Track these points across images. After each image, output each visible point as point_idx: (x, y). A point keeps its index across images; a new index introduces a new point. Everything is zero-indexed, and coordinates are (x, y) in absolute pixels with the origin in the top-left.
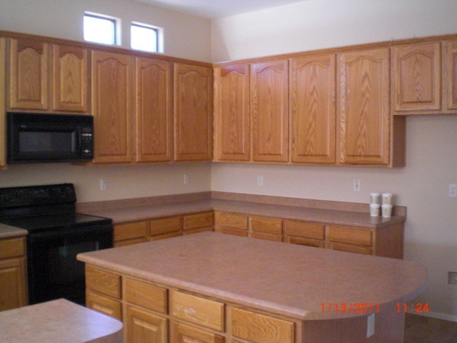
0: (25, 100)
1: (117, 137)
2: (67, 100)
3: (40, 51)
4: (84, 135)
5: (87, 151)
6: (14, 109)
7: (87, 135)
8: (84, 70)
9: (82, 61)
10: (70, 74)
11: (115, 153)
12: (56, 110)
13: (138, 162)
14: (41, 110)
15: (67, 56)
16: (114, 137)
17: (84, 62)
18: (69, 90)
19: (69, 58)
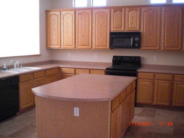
0: (116, 28)
1: (152, 40)
2: (131, 27)
3: (121, 11)
4: (135, 39)
5: (136, 45)
6: (112, 31)
7: (136, 39)
8: (138, 15)
9: (138, 12)
10: (133, 17)
11: (151, 46)
12: (127, 31)
13: (162, 50)
14: (122, 31)
15: (132, 11)
16: (151, 40)
17: (138, 13)
18: (132, 23)
19: (132, 12)
